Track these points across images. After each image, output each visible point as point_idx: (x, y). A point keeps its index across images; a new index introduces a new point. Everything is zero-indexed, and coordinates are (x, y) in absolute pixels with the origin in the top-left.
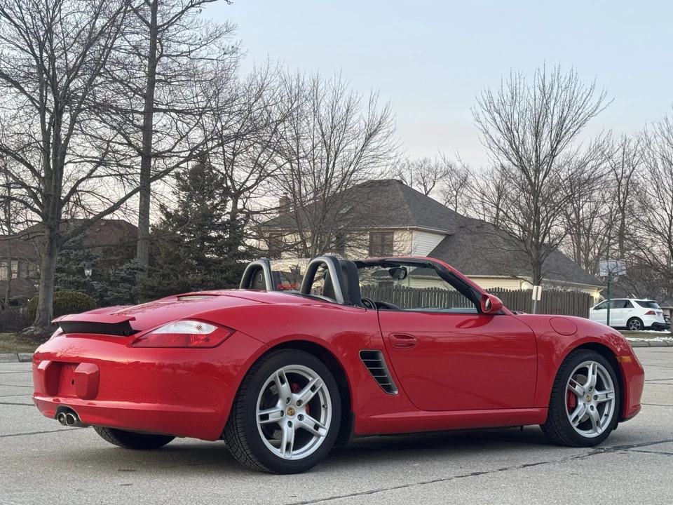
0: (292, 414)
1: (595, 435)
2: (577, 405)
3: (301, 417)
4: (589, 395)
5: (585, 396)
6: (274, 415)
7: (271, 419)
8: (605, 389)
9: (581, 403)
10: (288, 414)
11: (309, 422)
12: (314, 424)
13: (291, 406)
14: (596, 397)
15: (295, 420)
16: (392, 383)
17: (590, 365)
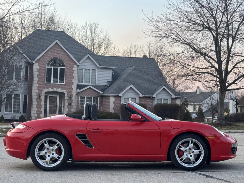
0: (50, 153)
1: (193, 166)
2: (183, 154)
3: (53, 154)
4: (190, 151)
5: (188, 152)
6: (42, 153)
7: (41, 154)
8: (200, 149)
9: (185, 154)
10: (49, 153)
11: (56, 156)
12: (57, 156)
13: (50, 151)
14: (193, 152)
15: (51, 155)
16: (91, 144)
17: (190, 140)
